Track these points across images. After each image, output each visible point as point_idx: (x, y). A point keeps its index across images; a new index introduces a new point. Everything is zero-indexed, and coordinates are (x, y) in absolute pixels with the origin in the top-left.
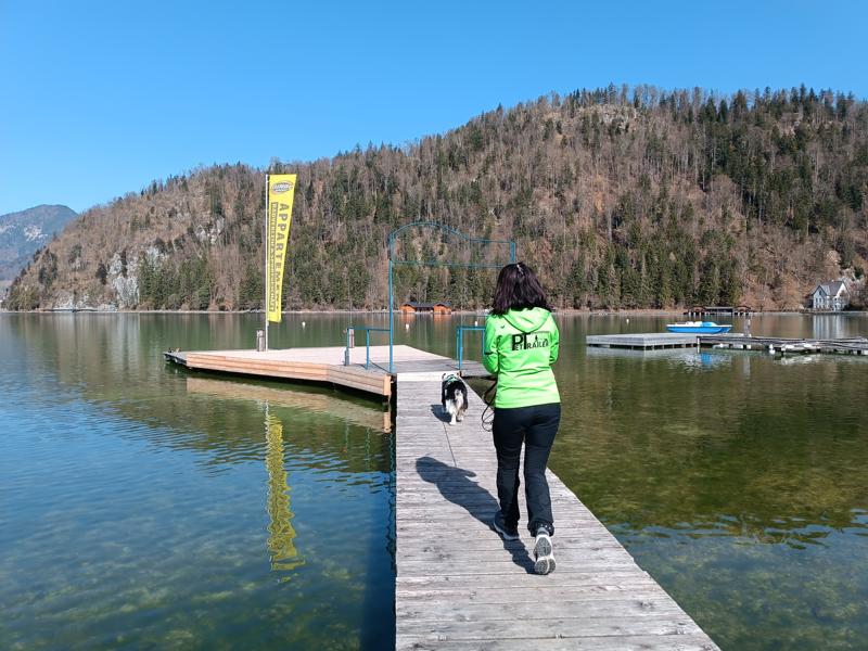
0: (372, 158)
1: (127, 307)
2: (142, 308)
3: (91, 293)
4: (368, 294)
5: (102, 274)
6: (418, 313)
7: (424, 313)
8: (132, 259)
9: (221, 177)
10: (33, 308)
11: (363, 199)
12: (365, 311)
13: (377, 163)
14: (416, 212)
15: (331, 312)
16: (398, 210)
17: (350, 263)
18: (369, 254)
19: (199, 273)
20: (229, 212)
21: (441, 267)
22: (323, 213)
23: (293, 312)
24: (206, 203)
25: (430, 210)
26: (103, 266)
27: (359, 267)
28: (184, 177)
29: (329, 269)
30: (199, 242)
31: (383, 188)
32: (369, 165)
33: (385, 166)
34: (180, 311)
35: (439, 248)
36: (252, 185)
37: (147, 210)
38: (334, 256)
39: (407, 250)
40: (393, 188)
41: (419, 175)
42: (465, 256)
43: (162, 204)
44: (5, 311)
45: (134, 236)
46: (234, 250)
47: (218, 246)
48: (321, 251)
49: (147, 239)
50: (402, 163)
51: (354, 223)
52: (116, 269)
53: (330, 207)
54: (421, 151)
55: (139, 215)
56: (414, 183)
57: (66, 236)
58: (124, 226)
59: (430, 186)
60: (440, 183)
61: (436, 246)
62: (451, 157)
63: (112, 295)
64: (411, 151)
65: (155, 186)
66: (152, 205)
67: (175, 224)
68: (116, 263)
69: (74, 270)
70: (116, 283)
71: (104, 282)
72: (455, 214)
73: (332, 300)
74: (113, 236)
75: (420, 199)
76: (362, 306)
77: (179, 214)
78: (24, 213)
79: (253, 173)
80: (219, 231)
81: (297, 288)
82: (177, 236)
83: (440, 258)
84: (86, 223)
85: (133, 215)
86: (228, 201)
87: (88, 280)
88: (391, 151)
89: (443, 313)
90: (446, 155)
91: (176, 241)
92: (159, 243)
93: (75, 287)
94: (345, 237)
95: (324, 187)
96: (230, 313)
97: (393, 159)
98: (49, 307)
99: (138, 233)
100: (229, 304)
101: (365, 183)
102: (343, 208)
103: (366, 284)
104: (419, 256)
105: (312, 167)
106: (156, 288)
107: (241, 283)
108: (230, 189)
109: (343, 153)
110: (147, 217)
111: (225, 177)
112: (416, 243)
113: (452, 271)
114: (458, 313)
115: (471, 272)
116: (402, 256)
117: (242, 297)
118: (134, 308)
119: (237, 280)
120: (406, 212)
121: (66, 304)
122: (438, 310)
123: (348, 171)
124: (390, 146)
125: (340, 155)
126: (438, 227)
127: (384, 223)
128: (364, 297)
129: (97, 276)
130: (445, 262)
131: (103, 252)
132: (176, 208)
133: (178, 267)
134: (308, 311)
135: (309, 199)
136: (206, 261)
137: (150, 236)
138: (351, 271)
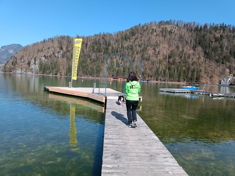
0: (104, 36)
1: (35, 73)
2: (39, 74)
3: (26, 69)
4: (101, 73)
5: (29, 64)
6: (114, 79)
7: (115, 79)
8: (37, 60)
9: (62, 39)
10: (10, 72)
11: (101, 47)
12: (100, 78)
13: (105, 38)
14: (115, 51)
15: (90, 78)
16: (110, 51)
17: (96, 65)
18: (101, 63)
19: (55, 65)
20: (64, 49)
22: (90, 51)
23: (80, 77)
24: (58, 46)
25: (119, 51)
26: (29, 62)
27: (99, 66)
28: (52, 38)
29: (90, 66)
30: (56, 56)
31: (106, 45)
32: (103, 38)
33: (107, 39)
34: (49, 75)
36: (71, 42)
37: (42, 47)
38: (92, 62)
39: (112, 62)
40: (109, 45)
41: (117, 42)
42: (128, 64)
43: (46, 46)
44: (2, 72)
45: (38, 54)
46: (65, 59)
47: (61, 58)
48: (89, 61)
49: (42, 55)
50: (112, 38)
51: (98, 54)
52: (33, 63)
53: (92, 49)
54: (117, 35)
55: (40, 48)
56: (115, 44)
57: (19, 53)
58: (36, 51)
59: (119, 45)
60: (122, 44)
61: (120, 61)
62: (125, 37)
63: (32, 69)
64: (115, 35)
65: (44, 40)
66: (43, 45)
67: (49, 51)
69: (22, 62)
70: (33, 66)
71: (29, 66)
72: (126, 53)
73: (91, 75)
74: (32, 53)
75: (116, 48)
76: (99, 77)
77: (51, 49)
78: (9, 46)
79: (71, 38)
80: (61, 54)
81: (82, 71)
82: (50, 54)
83: (121, 65)
84: (25, 49)
85: (38, 48)
86: (64, 46)
87: (25, 65)
89: (121, 80)
90: (124, 36)
91: (50, 56)
92: (45, 56)
93: (21, 67)
94: (95, 57)
95: (90, 43)
96: (63, 76)
97: (110, 37)
98: (14, 72)
99: (39, 53)
100: (63, 74)
101: (102, 43)
102: (95, 50)
103: (100, 71)
104: (115, 64)
105: (88, 38)
106: (43, 68)
107: (67, 68)
108: (65, 43)
110: (42, 48)
111: (64, 39)
112: (115, 60)
113: (124, 68)
114: (125, 80)
115: (129, 69)
116: (110, 64)
117: (67, 72)
118: (37, 74)
119: (65, 68)
120: (112, 52)
121: (19, 71)
122: (119, 79)
123: (97, 39)
124: (109, 33)
125: (95, 35)
126: (121, 56)
127: (106, 54)
128: (100, 74)
129: (27, 64)
130: (122, 66)
131: (29, 58)
132: (50, 47)
133: (50, 63)
134: (84, 77)
135: (86, 46)
136: (57, 62)
137: (43, 54)
138: (96, 67)
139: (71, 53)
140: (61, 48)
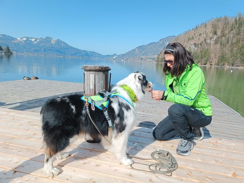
19: (205, 53)
20: (219, 33)
24: (211, 31)
28: (206, 23)
30: (207, 43)
36: (229, 23)
37: (193, 34)
43: (198, 32)
46: (218, 46)
47: (213, 45)
49: (192, 43)
55: (191, 36)
65: (197, 27)
66: (195, 32)
67: (201, 38)
77: (202, 35)
78: (166, 38)
80: (214, 40)
85: (189, 36)
86: (219, 29)
91: (200, 43)
92: (195, 44)
96: (213, 66)
99: (189, 41)
100: (213, 63)
108: (221, 25)
111: (219, 22)
117: (218, 61)
119: (218, 56)
132: (202, 33)
133: (199, 51)
134: (243, 68)
136: (208, 50)
139: (226, 38)
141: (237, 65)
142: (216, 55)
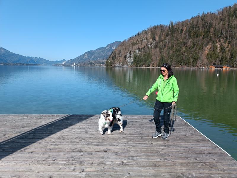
0: (204, 16)
1: (130, 66)
2: (133, 66)
3: (123, 63)
5: (125, 57)
6: (216, 69)
7: (219, 69)
8: (132, 53)
9: (155, 29)
10: (111, 66)
11: (199, 31)
12: (197, 68)
13: (205, 18)
14: (218, 34)
15: (185, 68)
16: (212, 34)
17: (192, 53)
18: (200, 49)
19: (148, 56)
20: (157, 39)
21: (227, 52)
22: (185, 37)
23: (173, 68)
24: (151, 37)
25: (224, 33)
26: (125, 55)
27: (196, 54)
28: (146, 30)
29: (186, 54)
30: (149, 48)
31: (207, 27)
32: (202, 20)
33: (208, 20)
34: (142, 67)
35: (227, 46)
36: (164, 30)
37: (136, 40)
38: (187, 50)
39: (214, 48)
40: (211, 26)
41: (221, 21)
43: (140, 38)
44: (105, 67)
46: (158, 50)
47: (153, 49)
48: (183, 49)
50: (214, 17)
51: (195, 39)
52: (128, 56)
53: (187, 35)
54: (222, 13)
55: (134, 41)
56: (219, 24)
57: (118, 48)
58: (131, 45)
59: (225, 24)
60: (229, 22)
61: (226, 45)
62: (234, 13)
63: (127, 63)
64: (218, 13)
65: (139, 33)
66: (137, 38)
67: (143, 43)
68: (128, 54)
69: (119, 56)
70: (128, 60)
71: (125, 59)
73: (186, 64)
74: (128, 47)
75: (221, 29)
76: (196, 66)
77: (144, 41)
78: (112, 43)
79: (165, 27)
80: (154, 45)
81: (175, 60)
82: (143, 46)
84: (123, 44)
85: (132, 42)
86: (157, 36)
87: (122, 59)
88: (211, 14)
89: (226, 69)
90: (232, 13)
91: (143, 48)
92: (139, 49)
93: (119, 61)
94: (192, 44)
95: (186, 28)
96: (155, 68)
97: (211, 16)
98: (114, 66)
99: (134, 46)
100: (155, 65)
101: (200, 26)
102: (192, 35)
103: (198, 59)
104: (218, 49)
105: (183, 23)
106: (137, 61)
108: (158, 32)
109: (194, 17)
110: (136, 42)
111: (157, 29)
112: (218, 45)
113: (231, 54)
114: (232, 69)
116: (212, 49)
117: (159, 63)
118: (132, 66)
119: (158, 58)
120: (215, 34)
121: (117, 65)
123: (195, 23)
124: (211, 12)
125: (192, 18)
126: (227, 38)
127: (206, 38)
128: (197, 63)
129: (124, 58)
130: (229, 51)
131: (126, 52)
132: (144, 39)
133: (143, 55)
134: (178, 68)
135: (181, 33)
136: (150, 53)
137: (137, 47)
138: (193, 55)
139: (164, 43)
140: (154, 39)
141: (173, 66)
142: (156, 58)
